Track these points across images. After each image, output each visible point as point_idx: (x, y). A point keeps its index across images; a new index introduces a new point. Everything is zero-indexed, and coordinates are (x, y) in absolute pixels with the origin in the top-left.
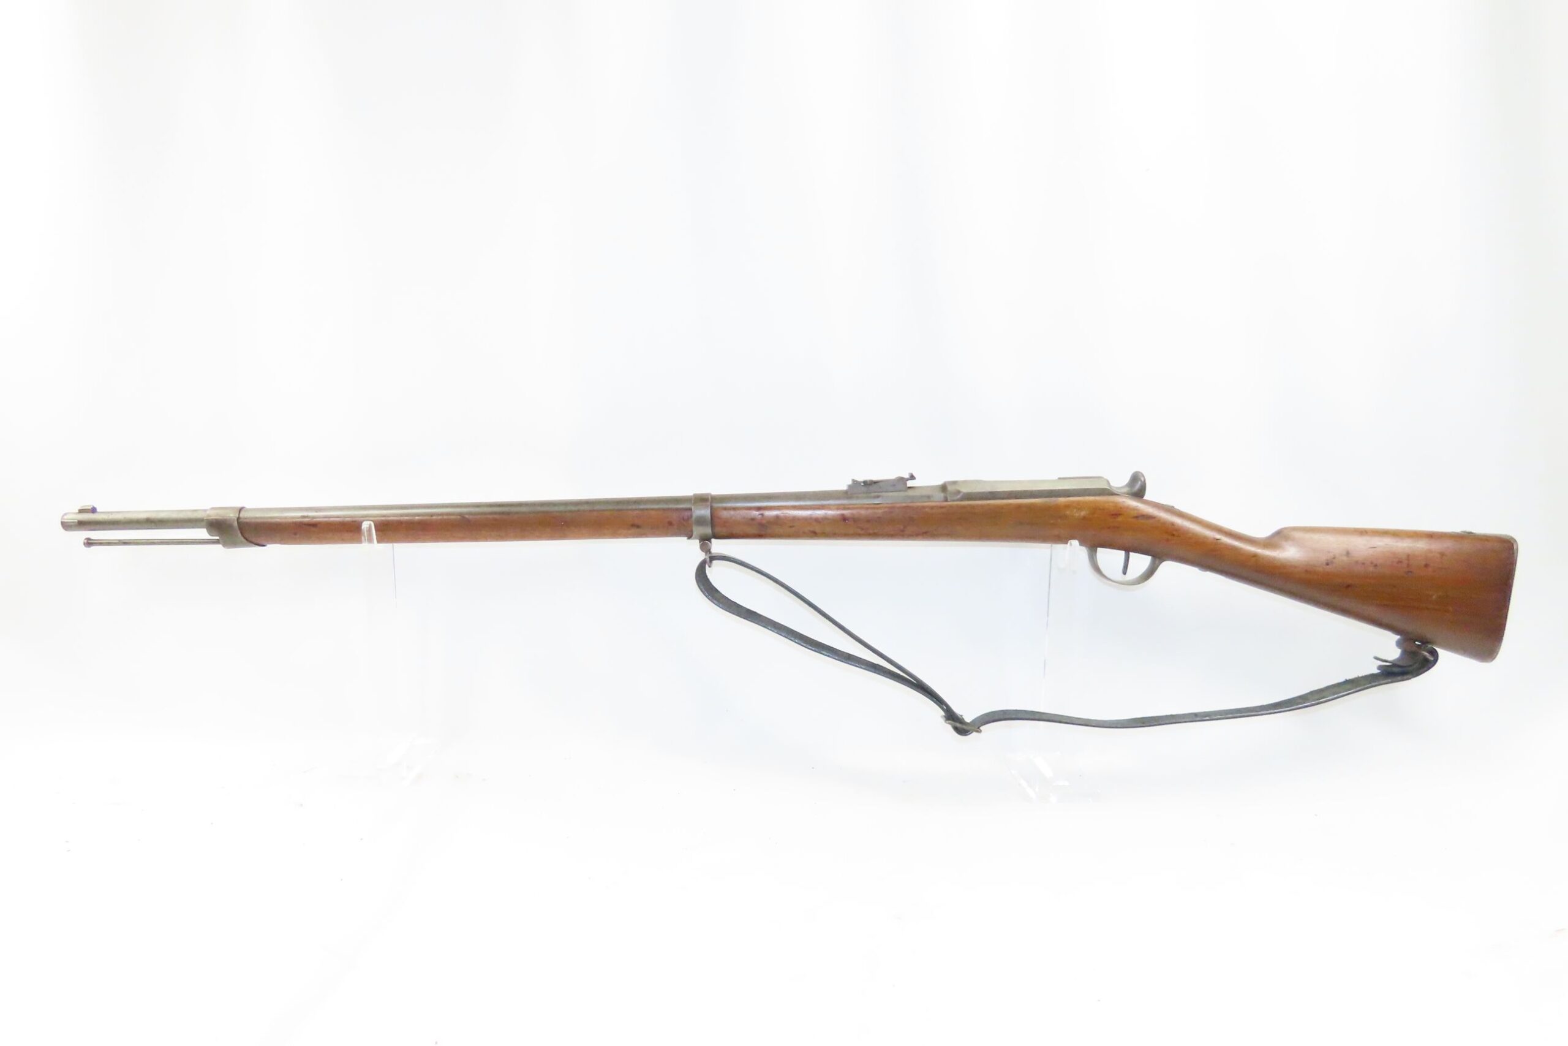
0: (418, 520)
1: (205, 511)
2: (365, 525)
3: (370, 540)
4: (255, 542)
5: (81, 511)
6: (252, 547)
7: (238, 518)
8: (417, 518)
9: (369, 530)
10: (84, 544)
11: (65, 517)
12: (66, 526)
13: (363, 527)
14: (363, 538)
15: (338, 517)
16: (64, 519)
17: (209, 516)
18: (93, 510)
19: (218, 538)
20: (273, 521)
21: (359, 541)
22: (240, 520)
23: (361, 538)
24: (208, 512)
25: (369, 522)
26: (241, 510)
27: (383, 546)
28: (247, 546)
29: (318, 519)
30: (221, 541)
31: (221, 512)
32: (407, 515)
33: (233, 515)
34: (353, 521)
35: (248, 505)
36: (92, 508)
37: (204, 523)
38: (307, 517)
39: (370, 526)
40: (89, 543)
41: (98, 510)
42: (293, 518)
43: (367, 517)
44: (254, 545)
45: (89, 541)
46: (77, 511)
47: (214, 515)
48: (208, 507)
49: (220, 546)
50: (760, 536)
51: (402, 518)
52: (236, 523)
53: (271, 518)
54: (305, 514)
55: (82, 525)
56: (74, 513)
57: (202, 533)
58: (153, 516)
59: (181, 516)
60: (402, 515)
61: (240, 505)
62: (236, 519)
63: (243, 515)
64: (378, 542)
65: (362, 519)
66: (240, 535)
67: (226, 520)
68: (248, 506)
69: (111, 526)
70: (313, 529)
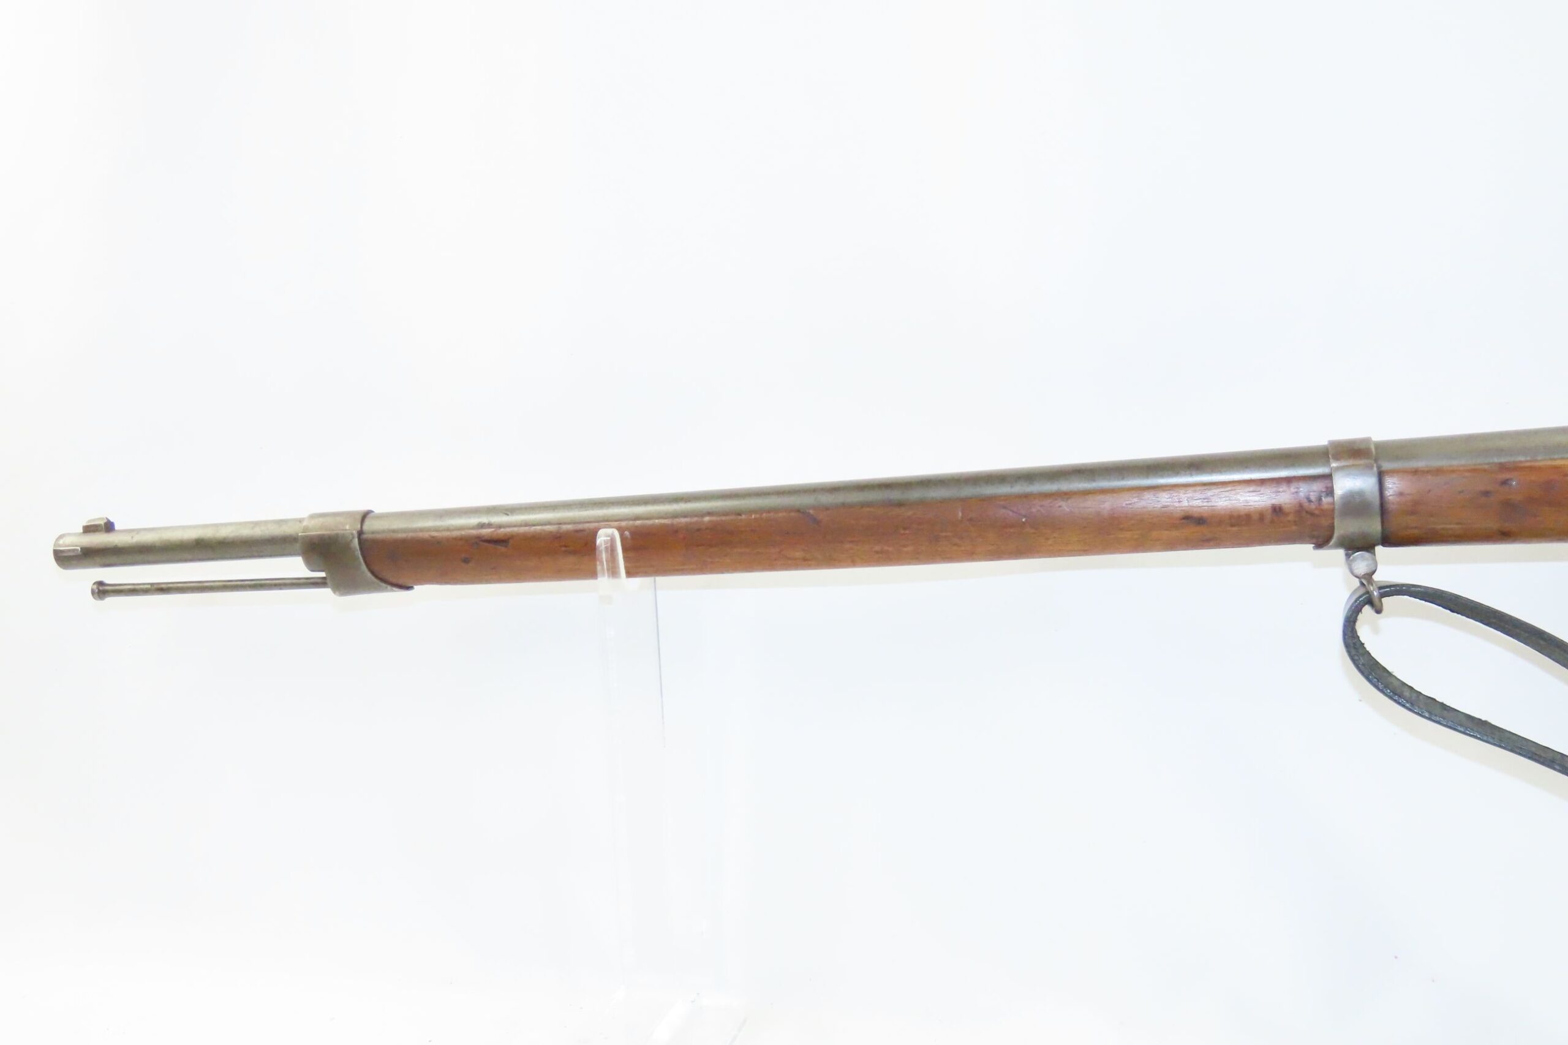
0: (710, 521)
1: (301, 521)
2: (603, 537)
3: (613, 572)
4: (394, 581)
5: (89, 529)
6: (392, 591)
7: (360, 533)
8: (707, 519)
9: (612, 549)
10: (93, 592)
11: (61, 542)
12: (64, 558)
13: (598, 542)
14: (599, 568)
15: (549, 523)
16: (60, 546)
17: (306, 529)
18: (109, 527)
19: (323, 574)
20: (426, 535)
21: (593, 574)
22: (365, 536)
23: (595, 566)
24: (305, 523)
25: (610, 531)
26: (365, 516)
27: (637, 582)
28: (377, 589)
29: (508, 530)
30: (328, 581)
31: (330, 521)
32: (685, 515)
33: (350, 528)
34: (577, 531)
35: (379, 507)
36: (106, 524)
37: (298, 546)
38: (489, 525)
39: (613, 540)
40: (102, 591)
41: (117, 527)
42: (461, 528)
43: (607, 521)
44: (389, 587)
45: (101, 588)
46: (81, 531)
47: (316, 528)
48: (304, 514)
49: (327, 592)
50: (1504, 535)
51: (676, 521)
52: (356, 541)
53: (421, 530)
54: (485, 520)
55: (88, 556)
56: (75, 534)
57: (295, 566)
58: (208, 534)
59: (258, 532)
60: (675, 515)
61: (363, 507)
62: (355, 532)
63: (370, 526)
64: (630, 573)
65: (596, 524)
66: (364, 567)
67: (337, 535)
68: (378, 509)
69: (139, 557)
70: (502, 549)
